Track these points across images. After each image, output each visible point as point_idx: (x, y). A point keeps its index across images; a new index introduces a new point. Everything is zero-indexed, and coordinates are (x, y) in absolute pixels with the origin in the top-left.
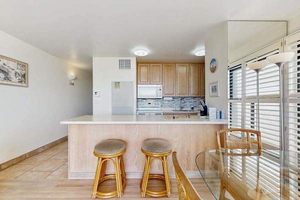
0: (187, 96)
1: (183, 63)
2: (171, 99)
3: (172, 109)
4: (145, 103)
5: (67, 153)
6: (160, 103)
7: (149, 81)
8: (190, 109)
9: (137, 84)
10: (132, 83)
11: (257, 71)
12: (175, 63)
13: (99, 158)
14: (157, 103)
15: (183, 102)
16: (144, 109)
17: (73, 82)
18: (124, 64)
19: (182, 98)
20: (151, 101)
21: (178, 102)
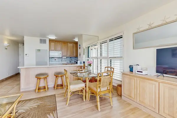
0: (72, 56)
1: (71, 42)
2: (66, 58)
3: (66, 62)
4: (53, 59)
5: (20, 80)
6: (60, 59)
7: (55, 50)
8: (74, 62)
9: (49, 50)
10: (47, 50)
11: (92, 49)
12: (67, 42)
13: (38, 79)
14: (59, 59)
15: (71, 59)
16: (53, 62)
17: (6, 47)
18: (43, 41)
19: (71, 57)
20: (56, 59)
21: (69, 59)
